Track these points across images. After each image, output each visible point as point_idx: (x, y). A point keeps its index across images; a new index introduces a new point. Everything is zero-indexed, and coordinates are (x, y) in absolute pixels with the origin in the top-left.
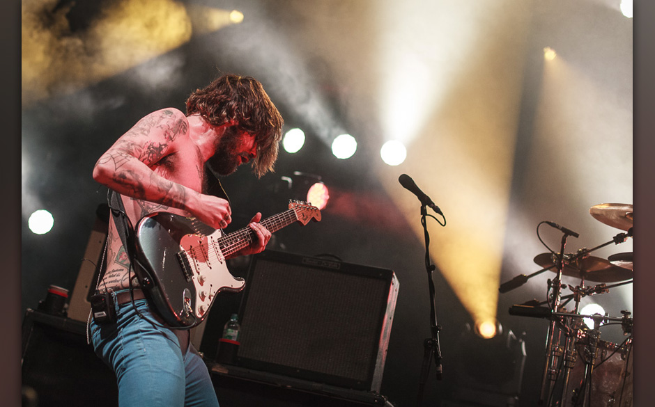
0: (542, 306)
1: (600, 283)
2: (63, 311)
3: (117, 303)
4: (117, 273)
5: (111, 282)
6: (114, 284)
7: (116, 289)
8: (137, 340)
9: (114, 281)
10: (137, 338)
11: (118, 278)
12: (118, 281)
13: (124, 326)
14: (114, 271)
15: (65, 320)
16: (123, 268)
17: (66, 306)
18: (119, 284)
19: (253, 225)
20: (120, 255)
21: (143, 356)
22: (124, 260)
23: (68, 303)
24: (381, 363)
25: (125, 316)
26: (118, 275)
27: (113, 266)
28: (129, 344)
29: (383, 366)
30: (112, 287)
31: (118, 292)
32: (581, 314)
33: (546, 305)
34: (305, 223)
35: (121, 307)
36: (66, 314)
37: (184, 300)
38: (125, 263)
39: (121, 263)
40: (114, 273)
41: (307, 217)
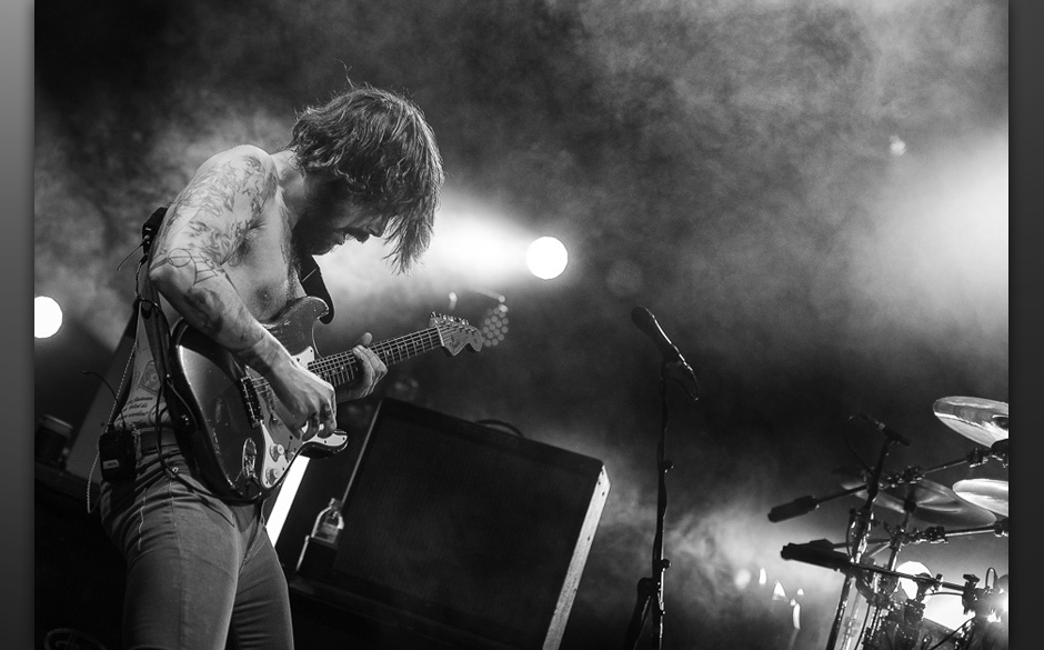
0: (836, 550)
1: (935, 525)
2: (60, 460)
3: (139, 447)
4: (144, 402)
5: (133, 415)
6: (137, 419)
7: (140, 425)
8: (165, 509)
9: (138, 414)
10: (166, 505)
11: (144, 410)
12: (143, 414)
13: (148, 486)
14: (137, 400)
15: (61, 474)
16: (150, 396)
17: (65, 451)
18: (145, 418)
19: (359, 350)
20: (147, 374)
21: (170, 533)
22: (152, 384)
23: (70, 448)
24: (564, 610)
25: (150, 470)
26: (144, 405)
27: (137, 392)
28: (153, 513)
29: (567, 615)
30: (134, 423)
31: (144, 430)
32: (898, 571)
33: (843, 550)
34: (455, 352)
35: (145, 454)
36: (63, 466)
37: (245, 457)
38: (154, 389)
39: (148, 389)
40: (139, 403)
41: (458, 343)
